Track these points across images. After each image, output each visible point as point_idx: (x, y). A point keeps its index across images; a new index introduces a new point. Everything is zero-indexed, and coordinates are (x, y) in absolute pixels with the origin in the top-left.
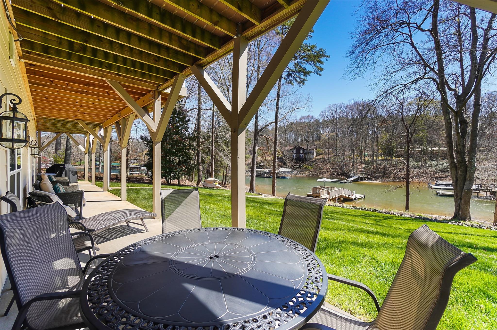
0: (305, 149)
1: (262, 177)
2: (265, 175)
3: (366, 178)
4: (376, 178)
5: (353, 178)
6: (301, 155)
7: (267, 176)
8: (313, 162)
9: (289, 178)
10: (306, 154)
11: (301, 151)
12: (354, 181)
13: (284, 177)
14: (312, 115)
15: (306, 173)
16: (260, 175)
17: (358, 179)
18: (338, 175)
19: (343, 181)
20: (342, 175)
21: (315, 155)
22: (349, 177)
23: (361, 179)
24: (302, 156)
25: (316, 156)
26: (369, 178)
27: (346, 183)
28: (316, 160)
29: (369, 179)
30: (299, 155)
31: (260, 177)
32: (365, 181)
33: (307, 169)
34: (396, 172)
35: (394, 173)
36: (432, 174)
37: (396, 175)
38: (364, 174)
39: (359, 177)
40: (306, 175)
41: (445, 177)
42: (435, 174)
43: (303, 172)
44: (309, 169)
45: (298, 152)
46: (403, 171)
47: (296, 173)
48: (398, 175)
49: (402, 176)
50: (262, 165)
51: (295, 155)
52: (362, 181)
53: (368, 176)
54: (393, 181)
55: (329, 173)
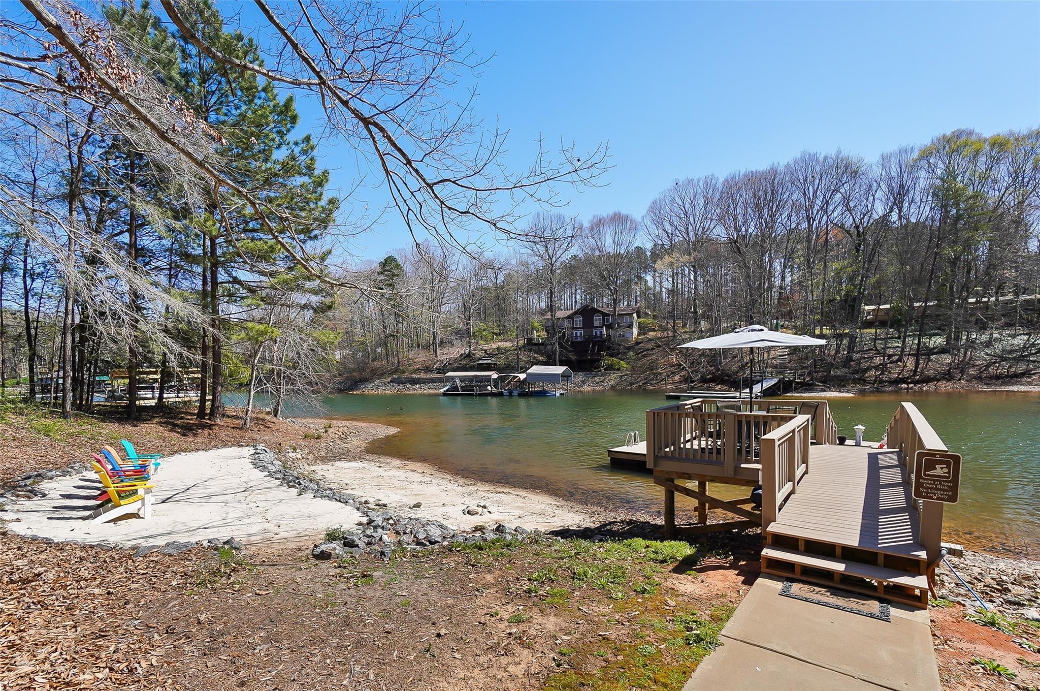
0: (608, 315)
1: (480, 395)
2: (489, 388)
3: (798, 383)
4: (829, 382)
5: (766, 385)
6: (596, 332)
7: (495, 390)
8: (630, 348)
9: (558, 395)
10: (610, 327)
11: (597, 320)
12: (766, 393)
13: (543, 394)
14: (624, 212)
15: (612, 379)
16: (473, 390)
17: (779, 389)
18: (704, 380)
19: (736, 395)
21: (635, 331)
23: (786, 387)
24: (598, 333)
25: (639, 334)
26: (807, 384)
28: (637, 343)
29: (807, 387)
30: (592, 332)
31: (472, 395)
32: (796, 395)
33: (614, 369)
34: (881, 364)
35: (876, 368)
36: (981, 368)
37: (882, 373)
38: (795, 373)
39: (779, 381)
40: (612, 386)
41: (1023, 375)
42: (988, 366)
43: (602, 378)
44: (618, 370)
45: (588, 324)
46: (899, 360)
47: (584, 382)
48: (890, 372)
49: (901, 376)
50: (485, 362)
51: (581, 333)
52: (789, 392)
53: (804, 379)
54: (878, 391)
55: (677, 378)
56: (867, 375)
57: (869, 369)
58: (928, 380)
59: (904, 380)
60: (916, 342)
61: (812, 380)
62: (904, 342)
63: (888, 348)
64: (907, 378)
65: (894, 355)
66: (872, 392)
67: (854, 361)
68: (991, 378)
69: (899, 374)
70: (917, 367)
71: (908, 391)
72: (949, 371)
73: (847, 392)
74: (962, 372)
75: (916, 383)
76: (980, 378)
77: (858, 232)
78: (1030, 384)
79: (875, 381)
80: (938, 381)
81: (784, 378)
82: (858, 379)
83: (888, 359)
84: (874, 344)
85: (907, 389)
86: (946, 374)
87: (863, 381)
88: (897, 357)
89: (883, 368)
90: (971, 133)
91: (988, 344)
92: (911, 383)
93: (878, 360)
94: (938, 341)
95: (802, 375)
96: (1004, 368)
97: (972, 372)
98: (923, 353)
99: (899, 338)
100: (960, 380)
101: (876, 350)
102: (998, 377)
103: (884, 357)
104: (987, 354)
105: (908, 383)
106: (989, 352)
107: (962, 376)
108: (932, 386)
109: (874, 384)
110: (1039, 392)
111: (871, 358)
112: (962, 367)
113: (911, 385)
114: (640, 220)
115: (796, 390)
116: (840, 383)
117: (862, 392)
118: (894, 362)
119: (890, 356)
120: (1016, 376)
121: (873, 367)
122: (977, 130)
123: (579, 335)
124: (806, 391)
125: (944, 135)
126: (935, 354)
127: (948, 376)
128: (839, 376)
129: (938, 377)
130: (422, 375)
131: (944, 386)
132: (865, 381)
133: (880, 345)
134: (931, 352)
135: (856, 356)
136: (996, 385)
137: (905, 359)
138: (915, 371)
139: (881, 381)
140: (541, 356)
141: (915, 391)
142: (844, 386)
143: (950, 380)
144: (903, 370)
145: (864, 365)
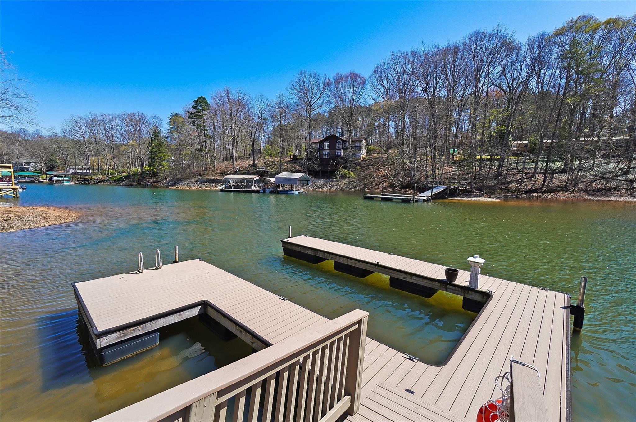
0: (346, 141)
1: (245, 191)
2: (253, 187)
3: (461, 190)
4: (482, 191)
5: (435, 191)
6: (337, 153)
7: (256, 189)
8: (359, 164)
9: (297, 193)
10: (347, 149)
11: (339, 145)
12: (436, 197)
15: (343, 183)
16: (242, 188)
17: (446, 194)
18: (403, 187)
19: (411, 197)
20: (409, 186)
21: (364, 152)
22: (423, 189)
23: (451, 192)
24: (339, 153)
25: (366, 155)
26: (468, 191)
27: (417, 201)
28: (365, 161)
29: (467, 193)
30: (335, 152)
31: (239, 191)
32: (458, 199)
33: (346, 177)
34: (520, 179)
35: (517, 181)
36: (587, 184)
37: (520, 185)
38: (459, 182)
39: (447, 188)
40: (342, 188)
41: (615, 189)
42: (592, 182)
43: (336, 183)
44: (349, 178)
45: (333, 147)
46: (533, 176)
47: (323, 185)
48: (526, 185)
49: (533, 188)
50: (261, 170)
51: (328, 153)
52: (453, 197)
53: (466, 187)
54: (517, 198)
55: (386, 184)
56: (510, 186)
57: (511, 182)
58: (552, 191)
59: (535, 191)
60: (544, 165)
61: (471, 188)
62: (536, 165)
63: (526, 168)
64: (538, 189)
65: (529, 173)
66: (512, 198)
67: (502, 176)
68: (594, 191)
69: (533, 186)
70: (544, 181)
71: (537, 198)
72: (566, 185)
73: (496, 197)
74: (575, 186)
75: (543, 192)
76: (586, 190)
77: (510, 90)
78: (620, 196)
79: (515, 190)
80: (558, 191)
81: (450, 186)
82: (504, 189)
83: (525, 176)
84: (517, 165)
85: (537, 196)
86: (564, 187)
87: (507, 190)
88: (531, 175)
89: (521, 181)
90: (591, 18)
91: (592, 168)
92: (540, 193)
93: (518, 176)
94: (559, 165)
95: (464, 185)
96: (602, 184)
97: (581, 186)
98: (548, 172)
99: (533, 162)
100: (573, 191)
101: (518, 169)
102: (599, 190)
103: (522, 174)
104: (591, 175)
105: (538, 193)
106: (592, 173)
107: (575, 189)
108: (553, 196)
109: (514, 193)
110: (635, 202)
111: (514, 174)
112: (575, 182)
113: (540, 194)
114: (367, 78)
115: (459, 195)
116: (491, 191)
117: (506, 199)
118: (529, 178)
119: (526, 174)
120: (610, 189)
121: (514, 181)
122: (595, 16)
123: (327, 154)
124: (467, 196)
125: (572, 20)
126: (557, 173)
127: (565, 188)
128: (491, 186)
129: (558, 189)
130: (218, 177)
131: (562, 195)
132: (508, 190)
133: (520, 166)
134: (554, 172)
135: (503, 173)
136: (598, 196)
137: (537, 176)
138: (543, 185)
139: (519, 190)
140: (300, 167)
141: (542, 199)
142: (494, 193)
143: (567, 192)
144: (535, 183)
145: (508, 179)
